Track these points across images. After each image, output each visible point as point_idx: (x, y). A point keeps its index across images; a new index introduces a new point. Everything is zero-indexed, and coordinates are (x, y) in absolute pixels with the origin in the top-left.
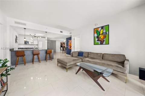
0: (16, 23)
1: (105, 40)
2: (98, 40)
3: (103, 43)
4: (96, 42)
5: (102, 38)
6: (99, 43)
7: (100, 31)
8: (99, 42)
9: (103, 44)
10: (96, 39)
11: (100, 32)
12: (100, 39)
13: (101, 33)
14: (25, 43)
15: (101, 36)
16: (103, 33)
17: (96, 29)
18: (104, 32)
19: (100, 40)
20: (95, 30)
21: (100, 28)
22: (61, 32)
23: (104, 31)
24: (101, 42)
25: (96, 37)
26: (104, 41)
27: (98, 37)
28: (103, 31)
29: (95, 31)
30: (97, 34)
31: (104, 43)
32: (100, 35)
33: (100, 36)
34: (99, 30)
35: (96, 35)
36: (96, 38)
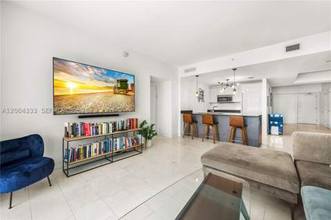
14: (218, 101)
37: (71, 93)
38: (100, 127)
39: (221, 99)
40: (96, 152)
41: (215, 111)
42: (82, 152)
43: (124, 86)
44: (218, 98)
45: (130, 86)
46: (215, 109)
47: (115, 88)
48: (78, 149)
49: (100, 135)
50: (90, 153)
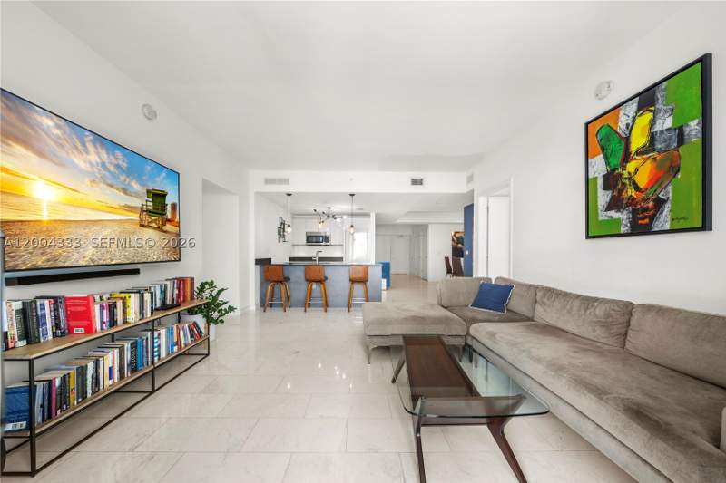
0: (268, 181)
1: (668, 192)
2: (614, 204)
3: (652, 218)
4: (603, 216)
5: (642, 180)
6: (618, 221)
7: (630, 127)
8: (623, 216)
9: (657, 226)
10: (603, 197)
11: (627, 140)
12: (631, 192)
13: (638, 141)
14: (308, 241)
15: (641, 171)
16: (652, 138)
17: (598, 124)
18: (658, 128)
19: (632, 201)
20: (594, 128)
21: (633, 106)
22: (416, 182)
23: (666, 122)
24: (634, 212)
25: (600, 182)
26: (660, 203)
27: (611, 180)
28: (652, 123)
29: (594, 142)
30: (606, 158)
31: (664, 220)
32: (627, 157)
33: (631, 166)
34: (621, 126)
35: (599, 167)
36: (600, 192)
37: (45, 216)
38: (119, 304)
39: (312, 239)
40: (111, 376)
41: (320, 259)
42: (73, 384)
43: (158, 209)
44: (308, 237)
45: (169, 208)
46: (321, 255)
47: (143, 210)
48: (64, 379)
49: (120, 326)
50: (96, 381)
